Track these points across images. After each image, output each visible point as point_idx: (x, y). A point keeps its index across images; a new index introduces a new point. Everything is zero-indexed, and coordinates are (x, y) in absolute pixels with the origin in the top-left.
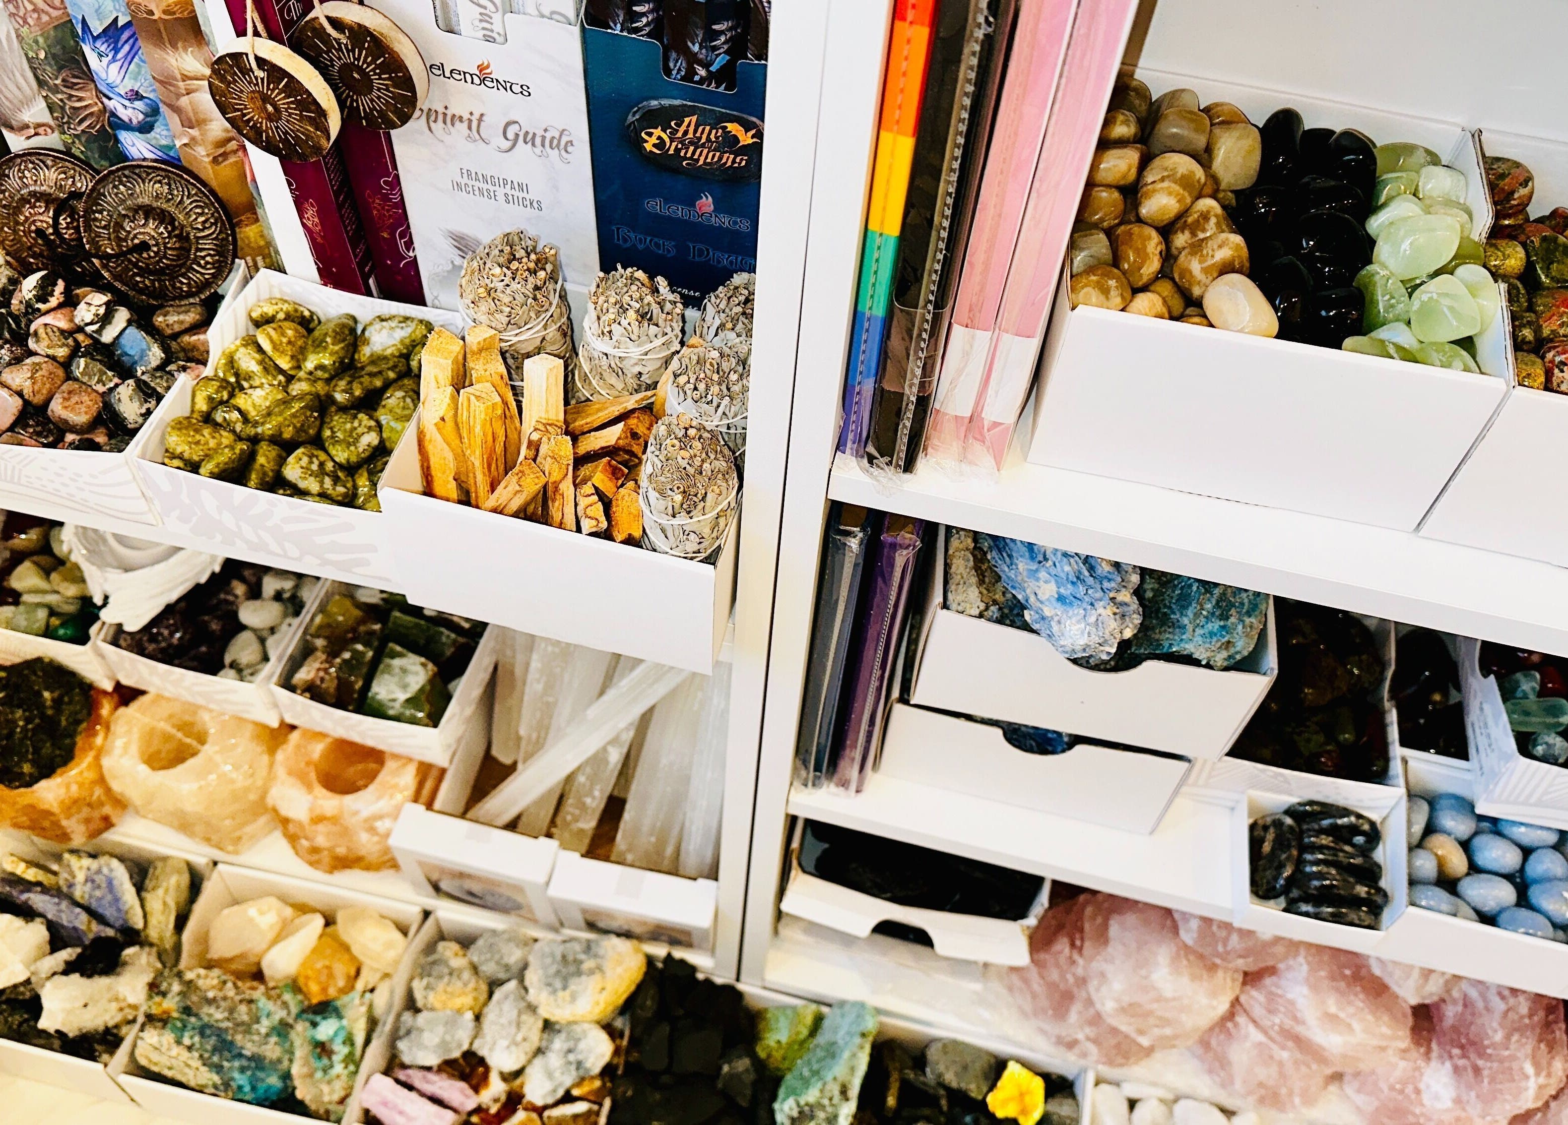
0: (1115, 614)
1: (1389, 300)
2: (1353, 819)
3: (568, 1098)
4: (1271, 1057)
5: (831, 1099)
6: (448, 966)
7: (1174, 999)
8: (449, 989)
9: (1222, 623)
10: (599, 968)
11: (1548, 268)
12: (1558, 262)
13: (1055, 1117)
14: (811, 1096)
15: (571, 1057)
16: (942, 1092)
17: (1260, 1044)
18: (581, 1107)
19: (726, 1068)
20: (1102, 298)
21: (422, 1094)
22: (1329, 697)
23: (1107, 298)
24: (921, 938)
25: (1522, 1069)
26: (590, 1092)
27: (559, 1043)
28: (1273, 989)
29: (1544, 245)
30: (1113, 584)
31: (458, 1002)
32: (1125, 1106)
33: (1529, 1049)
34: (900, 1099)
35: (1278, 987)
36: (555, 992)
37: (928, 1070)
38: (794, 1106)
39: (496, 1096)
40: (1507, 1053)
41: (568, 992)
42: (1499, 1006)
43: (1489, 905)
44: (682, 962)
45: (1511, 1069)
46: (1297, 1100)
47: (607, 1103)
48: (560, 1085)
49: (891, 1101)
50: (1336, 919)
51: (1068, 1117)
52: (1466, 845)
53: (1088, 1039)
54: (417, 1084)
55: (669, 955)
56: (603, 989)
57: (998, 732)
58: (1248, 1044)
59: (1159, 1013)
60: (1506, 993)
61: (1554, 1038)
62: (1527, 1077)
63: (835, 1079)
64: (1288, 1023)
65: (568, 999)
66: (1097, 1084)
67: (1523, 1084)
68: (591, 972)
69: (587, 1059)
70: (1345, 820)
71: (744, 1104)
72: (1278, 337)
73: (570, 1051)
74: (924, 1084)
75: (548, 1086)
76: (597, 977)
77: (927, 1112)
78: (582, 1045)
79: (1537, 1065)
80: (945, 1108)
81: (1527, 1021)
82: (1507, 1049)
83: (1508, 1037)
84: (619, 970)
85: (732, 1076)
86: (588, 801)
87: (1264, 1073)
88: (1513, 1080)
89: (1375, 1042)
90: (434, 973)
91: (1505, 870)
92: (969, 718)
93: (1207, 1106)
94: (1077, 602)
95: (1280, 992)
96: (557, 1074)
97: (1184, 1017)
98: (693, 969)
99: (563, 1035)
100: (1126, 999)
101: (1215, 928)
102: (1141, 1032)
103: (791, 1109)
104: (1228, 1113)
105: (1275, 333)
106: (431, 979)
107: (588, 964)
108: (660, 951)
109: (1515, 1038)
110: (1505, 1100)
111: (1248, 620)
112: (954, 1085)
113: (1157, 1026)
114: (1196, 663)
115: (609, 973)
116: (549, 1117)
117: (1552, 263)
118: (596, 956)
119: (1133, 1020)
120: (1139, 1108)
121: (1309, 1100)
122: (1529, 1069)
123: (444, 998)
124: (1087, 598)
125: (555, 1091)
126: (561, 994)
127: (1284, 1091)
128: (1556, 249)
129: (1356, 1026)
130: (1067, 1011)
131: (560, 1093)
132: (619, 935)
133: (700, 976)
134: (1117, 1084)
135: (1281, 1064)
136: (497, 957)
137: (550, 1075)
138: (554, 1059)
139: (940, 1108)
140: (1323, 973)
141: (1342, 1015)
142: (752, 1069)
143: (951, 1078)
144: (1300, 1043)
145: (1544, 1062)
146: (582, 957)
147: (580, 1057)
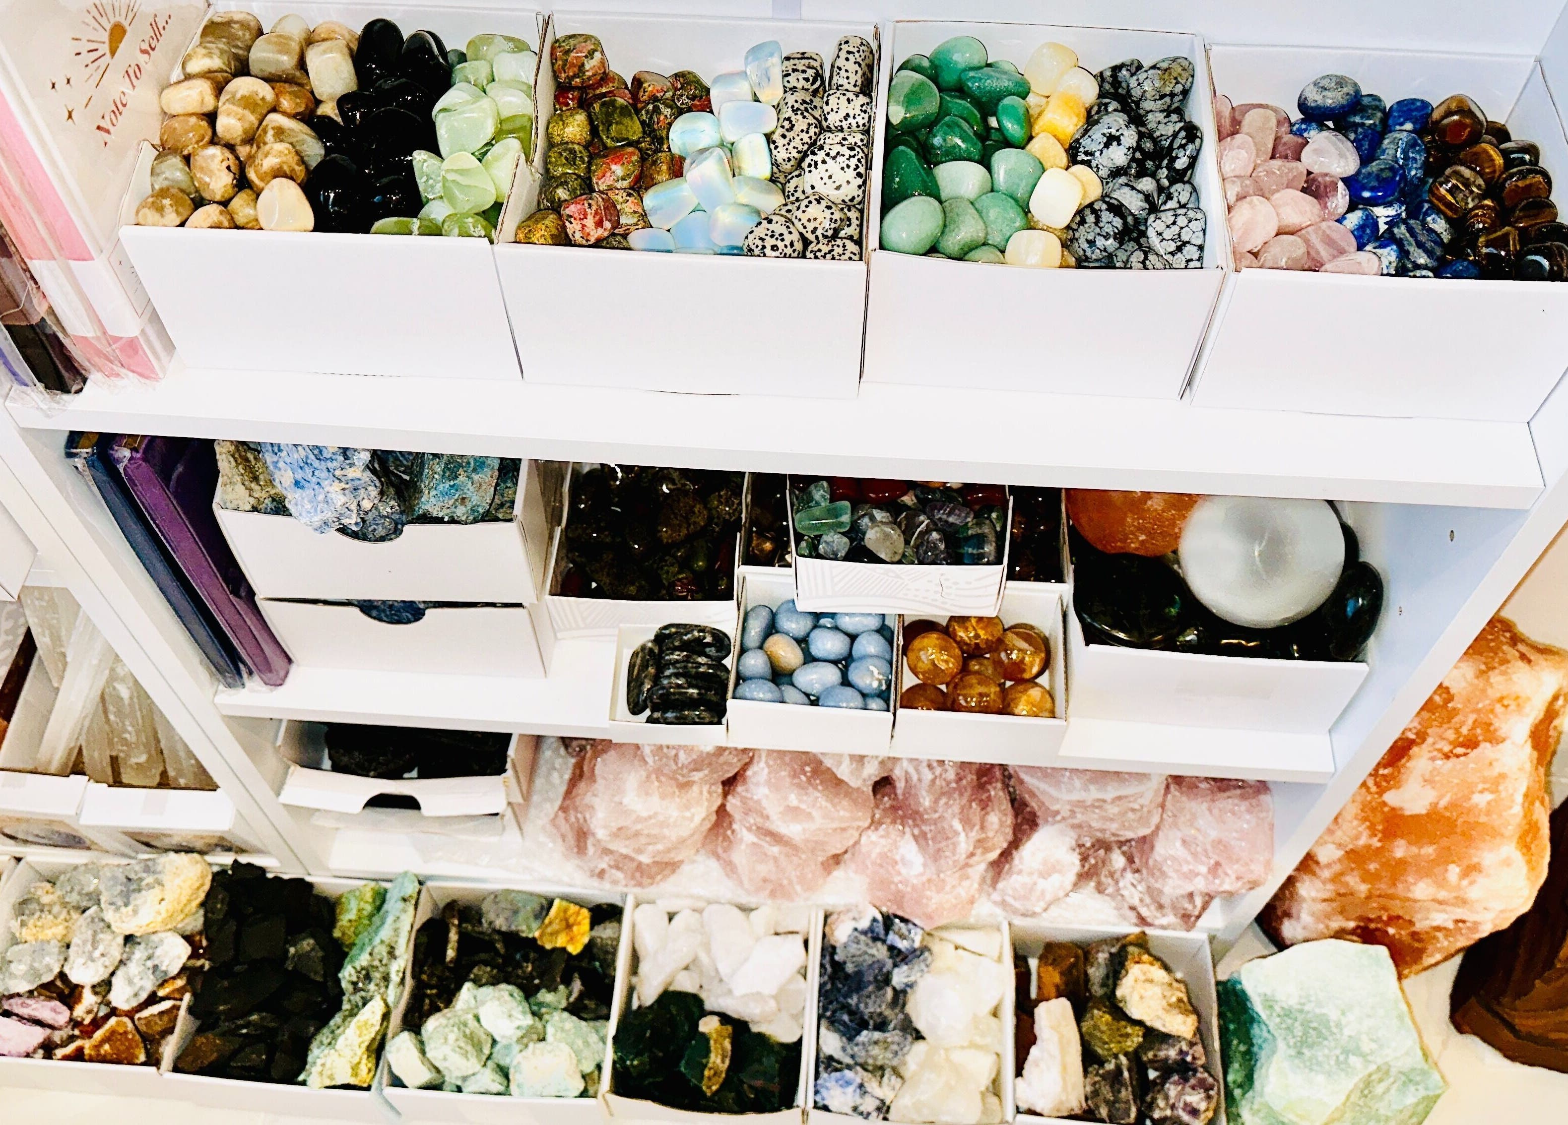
0: (344, 489)
1: (427, 180)
2: (696, 633)
3: (153, 999)
4: (766, 854)
5: (381, 961)
6: (39, 903)
7: (650, 817)
8: (39, 924)
9: (452, 483)
10: (160, 883)
11: (608, 130)
12: (617, 123)
13: (599, 940)
14: (363, 960)
15: (150, 964)
16: (497, 937)
17: (754, 844)
18: (166, 1005)
19: (292, 950)
20: (157, 216)
21: (21, 1018)
22: (684, 532)
23: (162, 216)
24: (410, 803)
25: (951, 827)
26: (173, 991)
27: (139, 953)
28: (744, 794)
29: (604, 110)
30: (335, 464)
31: (49, 933)
32: (666, 919)
33: (956, 809)
34: (460, 950)
35: (747, 791)
36: (118, 909)
37: (483, 921)
38: (353, 972)
39: (89, 1008)
40: (936, 816)
41: (130, 908)
42: (928, 776)
43: (815, 689)
44: (250, 865)
45: (943, 828)
46: (798, 888)
47: (187, 997)
48: (142, 988)
49: (451, 953)
50: (682, 721)
51: (610, 938)
52: (803, 642)
53: (611, 867)
54: (16, 1010)
55: (236, 861)
56: (163, 900)
57: (356, 611)
58: (743, 847)
59: (646, 832)
60: (935, 764)
61: (990, 796)
62: (957, 833)
63: (382, 942)
64: (760, 820)
65: (131, 913)
66: (637, 905)
67: (955, 839)
68: (150, 887)
69: (162, 962)
70: (689, 636)
71: (319, 979)
72: (316, 229)
73: (149, 958)
74: (482, 933)
75: (129, 991)
76: (157, 890)
77: (483, 956)
78: (158, 952)
79: (966, 822)
80: (502, 951)
81: (954, 785)
82: (936, 811)
83: (936, 801)
84: (178, 881)
85: (299, 956)
86: (127, 736)
87: (765, 869)
88: (947, 838)
89: (835, 825)
90: (27, 912)
91: (832, 657)
92: (326, 602)
93: (728, 907)
94: (306, 484)
95: (749, 795)
96: (136, 980)
97: (666, 832)
98: (262, 870)
99: (143, 946)
100: (614, 825)
101: (665, 750)
102: (640, 851)
103: (350, 975)
104: (745, 909)
105: (311, 228)
106: (24, 918)
107: (150, 879)
108: (227, 859)
109: (943, 801)
110: (946, 857)
111: (476, 477)
112: (504, 929)
113: (649, 844)
114: (439, 521)
115: (168, 885)
116: (139, 1019)
117: (611, 125)
118: (154, 872)
119: (627, 842)
120: (676, 919)
121: (810, 887)
122: (957, 825)
123: (34, 931)
124: (314, 480)
125: (136, 995)
126: (123, 909)
127: (785, 882)
128: (614, 112)
129: (815, 813)
130: (586, 848)
131: (144, 996)
132: (177, 851)
133: (270, 876)
134: (651, 902)
135: (775, 859)
136: (77, 888)
137: (130, 982)
138: (134, 968)
139: (496, 951)
140: (783, 773)
141: (803, 806)
142: (317, 947)
143: (501, 923)
144: (776, 838)
145: (976, 819)
146: (144, 875)
147: (156, 962)
